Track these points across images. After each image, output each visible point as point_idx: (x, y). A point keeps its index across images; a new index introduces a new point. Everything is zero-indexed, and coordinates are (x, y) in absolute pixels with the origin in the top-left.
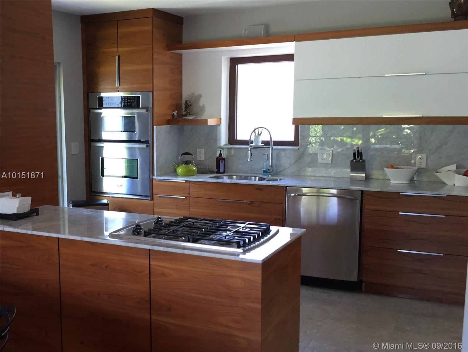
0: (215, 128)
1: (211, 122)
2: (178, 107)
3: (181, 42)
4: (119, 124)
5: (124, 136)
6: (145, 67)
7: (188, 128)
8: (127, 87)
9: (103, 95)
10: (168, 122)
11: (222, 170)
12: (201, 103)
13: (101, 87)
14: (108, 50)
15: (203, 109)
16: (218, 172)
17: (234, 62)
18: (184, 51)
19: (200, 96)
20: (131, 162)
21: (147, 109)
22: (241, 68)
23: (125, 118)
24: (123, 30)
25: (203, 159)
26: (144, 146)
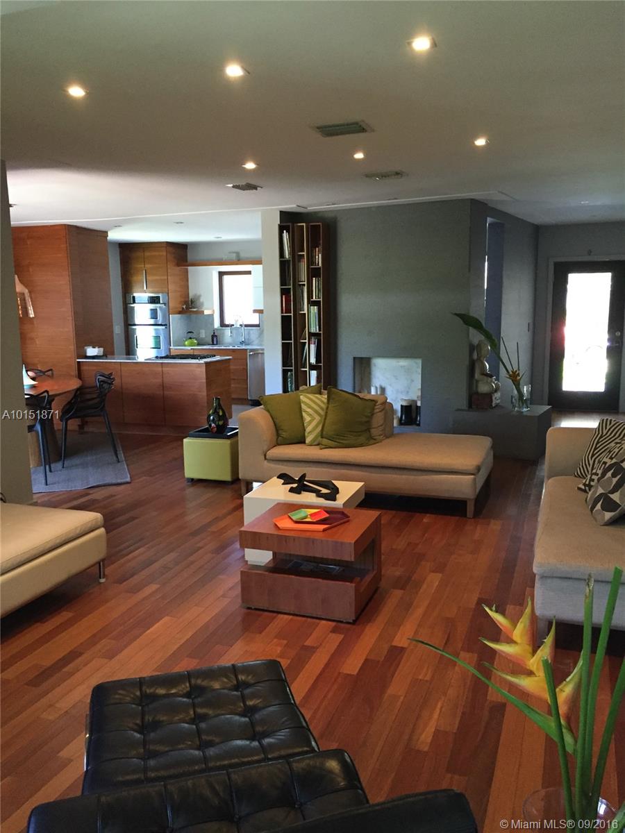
0: (211, 316)
1: (207, 312)
2: (186, 303)
3: (187, 261)
4: (148, 314)
5: (152, 321)
6: (163, 278)
7: (194, 316)
8: (151, 290)
9: (135, 295)
10: (180, 313)
11: (215, 343)
12: (202, 300)
13: (135, 289)
14: (139, 266)
15: (202, 304)
16: (213, 344)
17: (221, 274)
18: (189, 268)
19: (199, 297)
20: (157, 338)
21: (165, 304)
22: (226, 278)
23: (151, 310)
24: (147, 254)
25: (204, 336)
26: (164, 327)
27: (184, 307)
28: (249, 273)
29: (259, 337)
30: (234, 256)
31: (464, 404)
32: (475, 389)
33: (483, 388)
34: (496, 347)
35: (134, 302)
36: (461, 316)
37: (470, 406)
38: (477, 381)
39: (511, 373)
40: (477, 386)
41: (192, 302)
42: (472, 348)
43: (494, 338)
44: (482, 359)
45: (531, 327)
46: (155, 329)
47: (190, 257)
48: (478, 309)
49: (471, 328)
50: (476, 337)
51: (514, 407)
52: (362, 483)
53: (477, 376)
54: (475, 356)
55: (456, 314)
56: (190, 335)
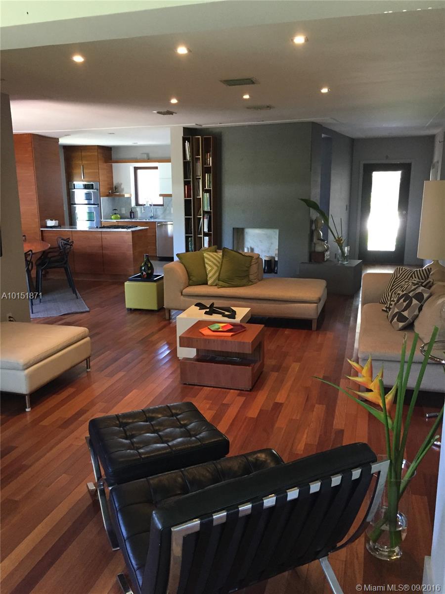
0: (129, 198)
1: (126, 196)
2: (111, 189)
3: (111, 159)
4: (84, 197)
5: (86, 202)
6: (95, 171)
7: (117, 198)
8: (87, 179)
9: (74, 183)
10: (107, 196)
11: (132, 217)
12: (123, 186)
13: (75, 179)
14: (77, 162)
15: (123, 190)
16: (131, 218)
17: (136, 169)
18: (113, 164)
19: (121, 184)
20: (90, 213)
21: (97, 189)
22: (139, 171)
23: (86, 194)
24: (83, 154)
25: (124, 212)
26: (96, 206)
27: (110, 191)
28: (156, 168)
29: (164, 213)
30: (145, 156)
31: (306, 258)
32: (313, 248)
33: (319, 249)
34: (327, 221)
35: (74, 188)
36: (305, 201)
37: (310, 260)
38: (315, 244)
39: (337, 238)
40: (315, 247)
41: (116, 188)
42: (312, 222)
43: (325, 215)
44: (318, 229)
45: (348, 207)
46: (88, 207)
47: (114, 156)
48: (315, 195)
49: (311, 208)
50: (314, 214)
51: (339, 261)
52: (250, 309)
53: (315, 240)
54: (314, 228)
55: (302, 200)
56: (115, 211)
